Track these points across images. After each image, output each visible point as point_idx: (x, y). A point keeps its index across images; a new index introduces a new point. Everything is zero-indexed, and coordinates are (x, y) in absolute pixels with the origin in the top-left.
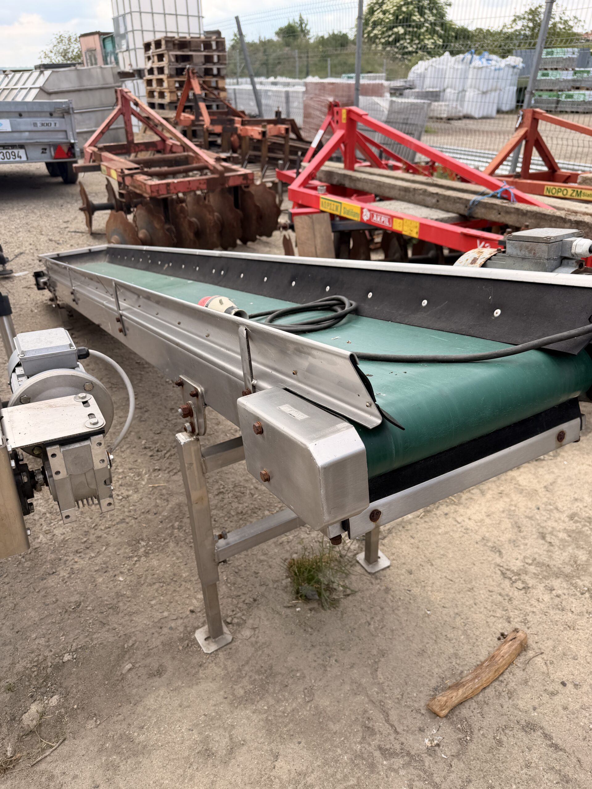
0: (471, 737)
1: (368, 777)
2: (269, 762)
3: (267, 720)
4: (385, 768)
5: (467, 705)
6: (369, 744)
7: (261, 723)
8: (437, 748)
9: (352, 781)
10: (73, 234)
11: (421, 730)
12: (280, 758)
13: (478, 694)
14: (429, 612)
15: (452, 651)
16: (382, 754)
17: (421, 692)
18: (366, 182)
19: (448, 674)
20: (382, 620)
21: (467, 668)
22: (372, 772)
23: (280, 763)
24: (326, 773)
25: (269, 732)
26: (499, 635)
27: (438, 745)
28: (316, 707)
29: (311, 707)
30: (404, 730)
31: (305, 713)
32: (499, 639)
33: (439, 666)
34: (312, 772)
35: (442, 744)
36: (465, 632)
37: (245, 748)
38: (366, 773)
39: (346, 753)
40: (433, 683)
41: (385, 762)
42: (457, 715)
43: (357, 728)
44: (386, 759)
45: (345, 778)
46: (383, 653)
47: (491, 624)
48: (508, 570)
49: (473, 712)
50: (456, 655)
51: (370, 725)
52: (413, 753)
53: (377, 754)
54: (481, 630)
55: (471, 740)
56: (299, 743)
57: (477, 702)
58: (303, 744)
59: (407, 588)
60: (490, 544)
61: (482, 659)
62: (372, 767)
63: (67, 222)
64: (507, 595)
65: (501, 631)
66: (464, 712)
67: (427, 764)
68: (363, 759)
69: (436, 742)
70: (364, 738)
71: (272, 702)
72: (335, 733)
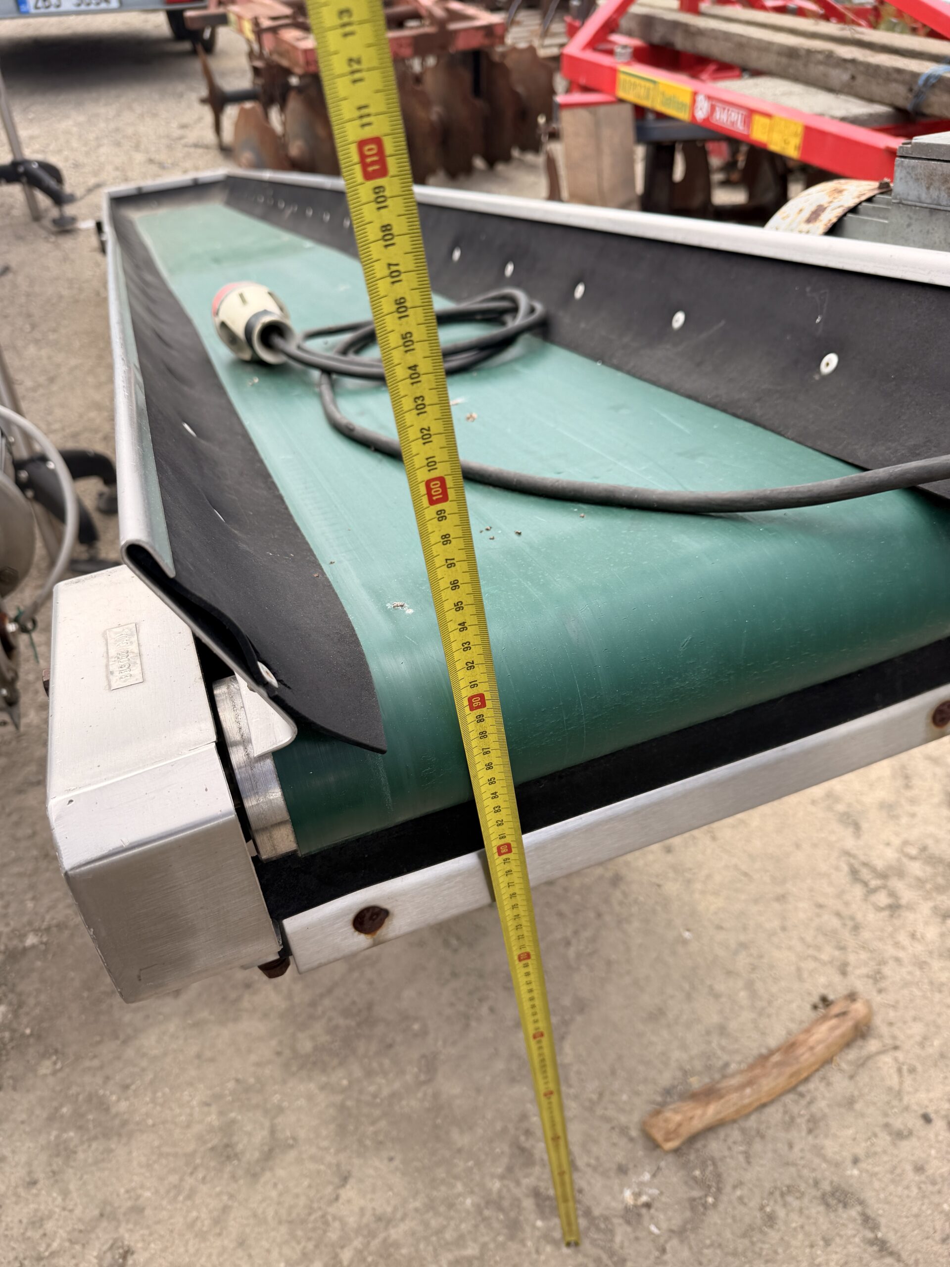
0: (716, 1198)
1: (502, 1246)
2: (330, 1189)
3: (342, 1107)
4: (537, 1233)
5: (722, 1133)
6: (518, 1183)
7: (332, 1111)
8: (644, 1211)
9: (471, 1250)
10: (192, 150)
11: (622, 1170)
12: (352, 1182)
13: (747, 1116)
14: (687, 935)
15: (715, 1019)
16: (538, 1205)
17: (637, 1093)
18: (716, 38)
19: (698, 1065)
20: (594, 939)
21: (738, 1058)
22: (512, 1237)
23: (348, 1192)
24: (426, 1225)
25: (342, 1130)
26: (816, 999)
27: (648, 1205)
28: (436, 1096)
29: (425, 1094)
30: (588, 1165)
31: (412, 1104)
32: (815, 1007)
33: (684, 1047)
34: (403, 1219)
35: (656, 1204)
36: (749, 985)
37: (292, 1155)
38: (501, 1239)
39: (472, 1192)
40: (666, 1079)
41: (539, 1223)
42: (697, 1151)
43: (502, 1147)
44: (543, 1215)
45: (460, 1241)
46: (581, 1006)
47: (805, 975)
48: (865, 864)
49: (730, 1149)
50: (722, 1030)
51: (527, 1145)
52: (596, 1212)
53: (528, 1204)
54: (783, 984)
55: (715, 1205)
56: (391, 1159)
57: (743, 1131)
58: (396, 1162)
59: (654, 880)
60: (841, 808)
61: (773, 1042)
62: (514, 1228)
63: (184, 126)
64: (852, 918)
65: (823, 991)
66: (714, 1146)
67: (618, 1239)
68: (500, 1209)
69: (644, 1199)
70: (510, 1169)
71: (358, 1072)
72: (459, 1151)
